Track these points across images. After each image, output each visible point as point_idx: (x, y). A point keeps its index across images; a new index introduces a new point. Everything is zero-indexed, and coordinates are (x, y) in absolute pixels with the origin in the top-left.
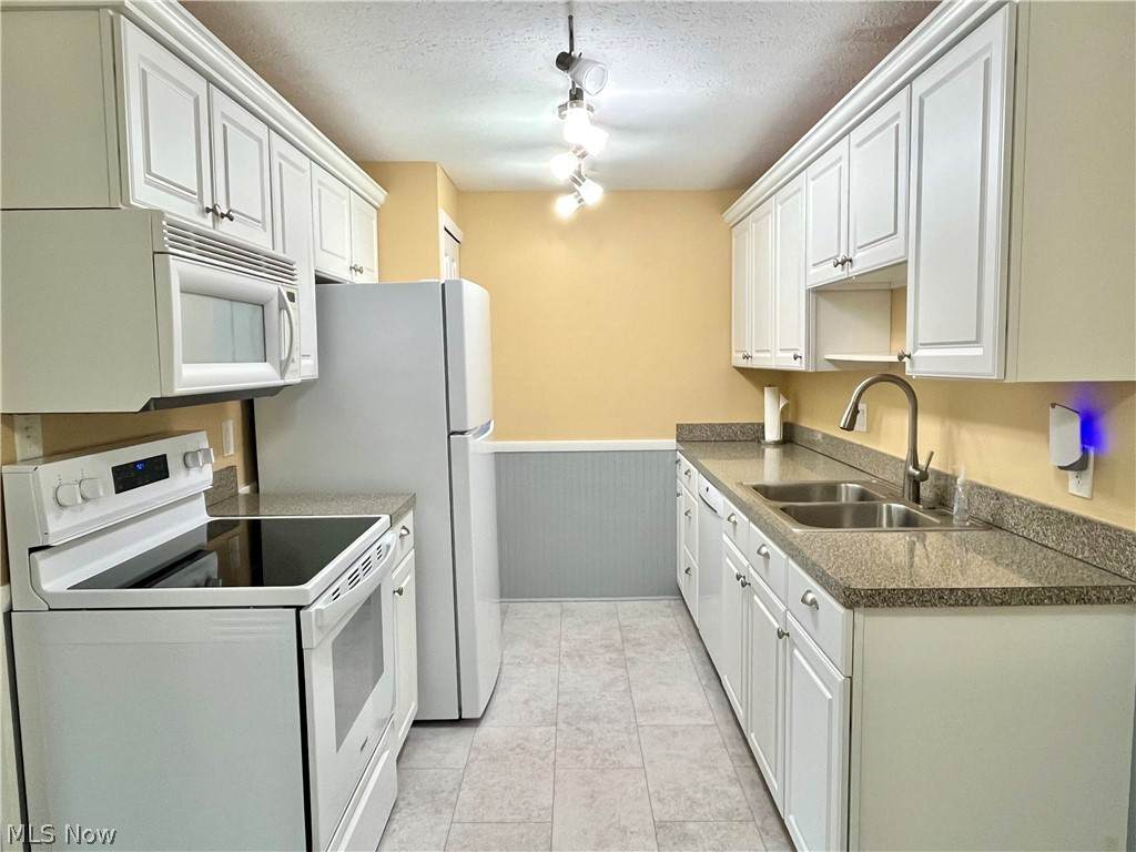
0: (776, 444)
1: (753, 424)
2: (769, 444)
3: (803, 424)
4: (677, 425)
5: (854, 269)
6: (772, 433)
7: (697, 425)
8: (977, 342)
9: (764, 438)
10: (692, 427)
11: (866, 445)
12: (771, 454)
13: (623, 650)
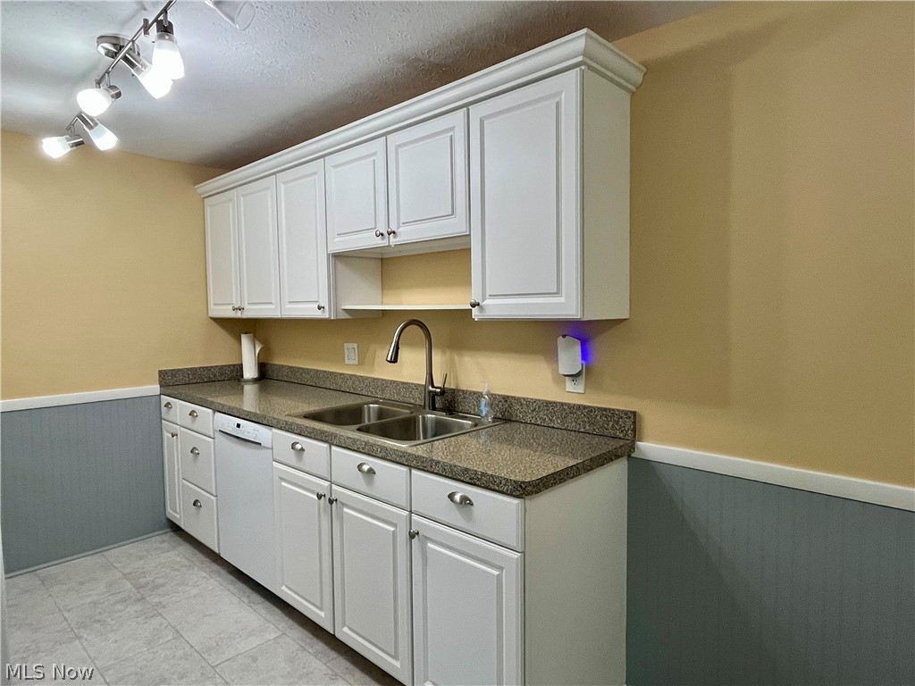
0: (255, 381)
1: (229, 366)
2: (247, 381)
3: (276, 363)
4: (160, 372)
5: (397, 239)
6: (250, 372)
7: (179, 370)
8: (558, 293)
9: (242, 376)
10: (174, 373)
11: (358, 374)
12: (250, 390)
13: (143, 598)
